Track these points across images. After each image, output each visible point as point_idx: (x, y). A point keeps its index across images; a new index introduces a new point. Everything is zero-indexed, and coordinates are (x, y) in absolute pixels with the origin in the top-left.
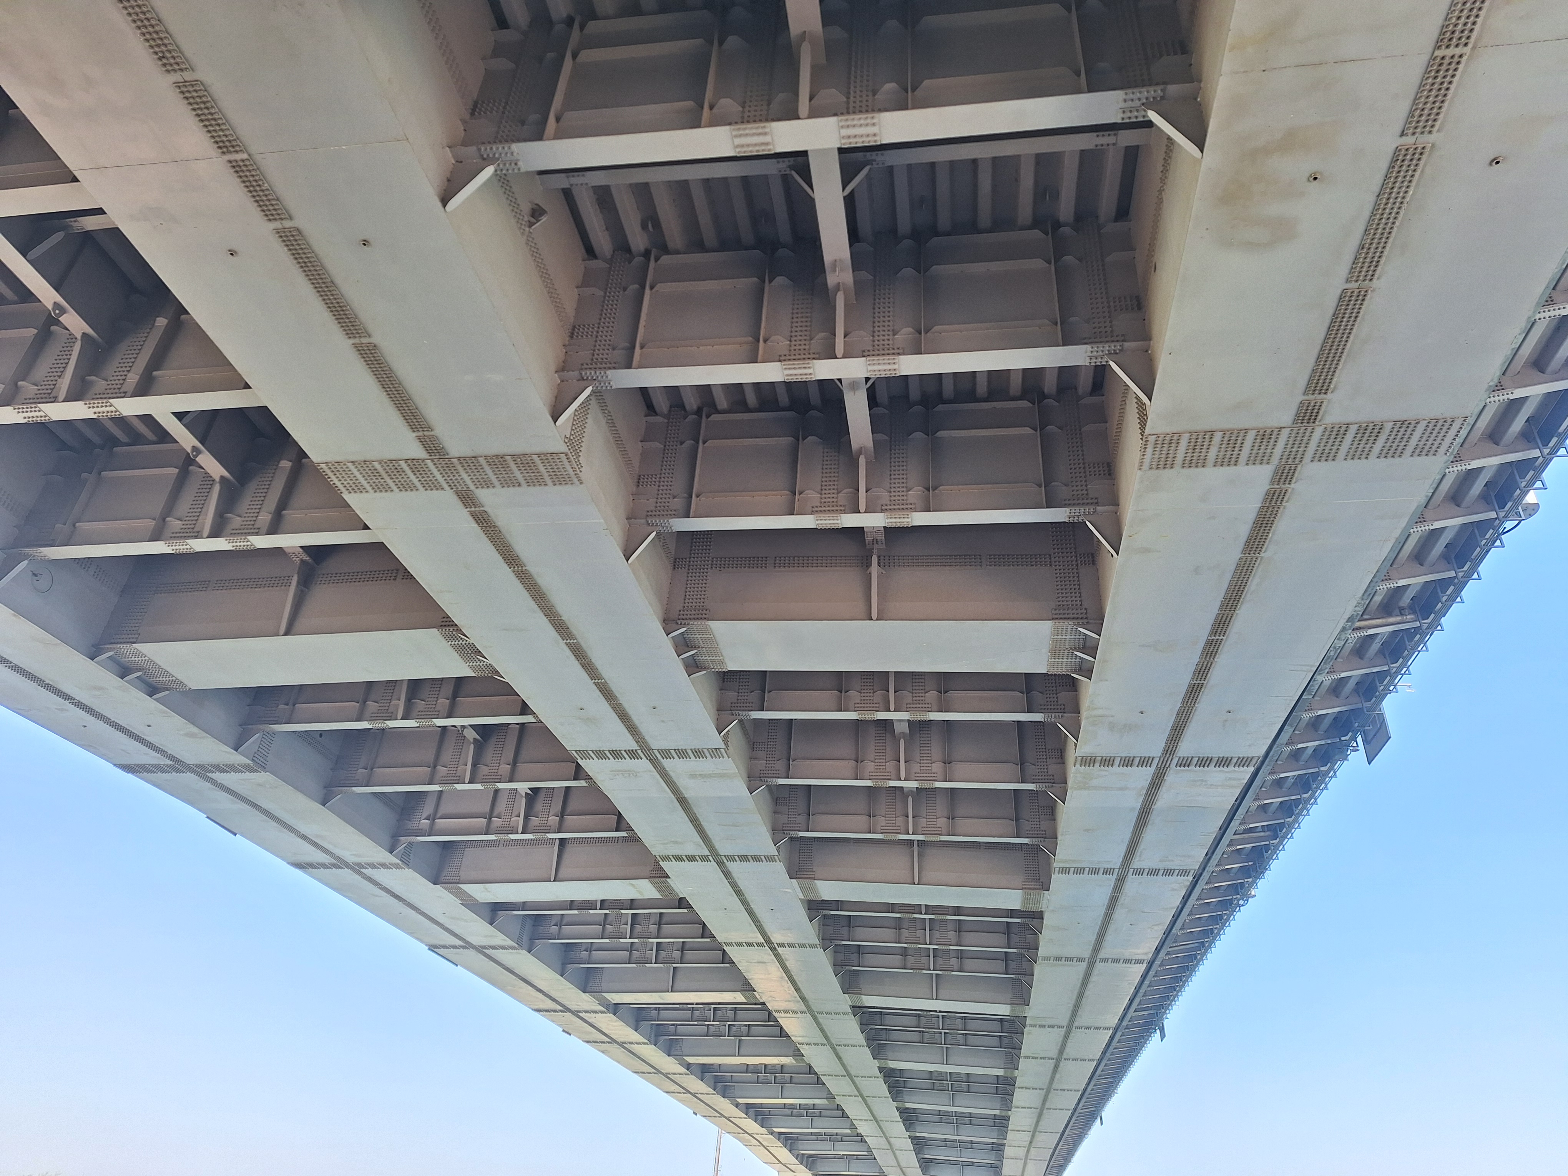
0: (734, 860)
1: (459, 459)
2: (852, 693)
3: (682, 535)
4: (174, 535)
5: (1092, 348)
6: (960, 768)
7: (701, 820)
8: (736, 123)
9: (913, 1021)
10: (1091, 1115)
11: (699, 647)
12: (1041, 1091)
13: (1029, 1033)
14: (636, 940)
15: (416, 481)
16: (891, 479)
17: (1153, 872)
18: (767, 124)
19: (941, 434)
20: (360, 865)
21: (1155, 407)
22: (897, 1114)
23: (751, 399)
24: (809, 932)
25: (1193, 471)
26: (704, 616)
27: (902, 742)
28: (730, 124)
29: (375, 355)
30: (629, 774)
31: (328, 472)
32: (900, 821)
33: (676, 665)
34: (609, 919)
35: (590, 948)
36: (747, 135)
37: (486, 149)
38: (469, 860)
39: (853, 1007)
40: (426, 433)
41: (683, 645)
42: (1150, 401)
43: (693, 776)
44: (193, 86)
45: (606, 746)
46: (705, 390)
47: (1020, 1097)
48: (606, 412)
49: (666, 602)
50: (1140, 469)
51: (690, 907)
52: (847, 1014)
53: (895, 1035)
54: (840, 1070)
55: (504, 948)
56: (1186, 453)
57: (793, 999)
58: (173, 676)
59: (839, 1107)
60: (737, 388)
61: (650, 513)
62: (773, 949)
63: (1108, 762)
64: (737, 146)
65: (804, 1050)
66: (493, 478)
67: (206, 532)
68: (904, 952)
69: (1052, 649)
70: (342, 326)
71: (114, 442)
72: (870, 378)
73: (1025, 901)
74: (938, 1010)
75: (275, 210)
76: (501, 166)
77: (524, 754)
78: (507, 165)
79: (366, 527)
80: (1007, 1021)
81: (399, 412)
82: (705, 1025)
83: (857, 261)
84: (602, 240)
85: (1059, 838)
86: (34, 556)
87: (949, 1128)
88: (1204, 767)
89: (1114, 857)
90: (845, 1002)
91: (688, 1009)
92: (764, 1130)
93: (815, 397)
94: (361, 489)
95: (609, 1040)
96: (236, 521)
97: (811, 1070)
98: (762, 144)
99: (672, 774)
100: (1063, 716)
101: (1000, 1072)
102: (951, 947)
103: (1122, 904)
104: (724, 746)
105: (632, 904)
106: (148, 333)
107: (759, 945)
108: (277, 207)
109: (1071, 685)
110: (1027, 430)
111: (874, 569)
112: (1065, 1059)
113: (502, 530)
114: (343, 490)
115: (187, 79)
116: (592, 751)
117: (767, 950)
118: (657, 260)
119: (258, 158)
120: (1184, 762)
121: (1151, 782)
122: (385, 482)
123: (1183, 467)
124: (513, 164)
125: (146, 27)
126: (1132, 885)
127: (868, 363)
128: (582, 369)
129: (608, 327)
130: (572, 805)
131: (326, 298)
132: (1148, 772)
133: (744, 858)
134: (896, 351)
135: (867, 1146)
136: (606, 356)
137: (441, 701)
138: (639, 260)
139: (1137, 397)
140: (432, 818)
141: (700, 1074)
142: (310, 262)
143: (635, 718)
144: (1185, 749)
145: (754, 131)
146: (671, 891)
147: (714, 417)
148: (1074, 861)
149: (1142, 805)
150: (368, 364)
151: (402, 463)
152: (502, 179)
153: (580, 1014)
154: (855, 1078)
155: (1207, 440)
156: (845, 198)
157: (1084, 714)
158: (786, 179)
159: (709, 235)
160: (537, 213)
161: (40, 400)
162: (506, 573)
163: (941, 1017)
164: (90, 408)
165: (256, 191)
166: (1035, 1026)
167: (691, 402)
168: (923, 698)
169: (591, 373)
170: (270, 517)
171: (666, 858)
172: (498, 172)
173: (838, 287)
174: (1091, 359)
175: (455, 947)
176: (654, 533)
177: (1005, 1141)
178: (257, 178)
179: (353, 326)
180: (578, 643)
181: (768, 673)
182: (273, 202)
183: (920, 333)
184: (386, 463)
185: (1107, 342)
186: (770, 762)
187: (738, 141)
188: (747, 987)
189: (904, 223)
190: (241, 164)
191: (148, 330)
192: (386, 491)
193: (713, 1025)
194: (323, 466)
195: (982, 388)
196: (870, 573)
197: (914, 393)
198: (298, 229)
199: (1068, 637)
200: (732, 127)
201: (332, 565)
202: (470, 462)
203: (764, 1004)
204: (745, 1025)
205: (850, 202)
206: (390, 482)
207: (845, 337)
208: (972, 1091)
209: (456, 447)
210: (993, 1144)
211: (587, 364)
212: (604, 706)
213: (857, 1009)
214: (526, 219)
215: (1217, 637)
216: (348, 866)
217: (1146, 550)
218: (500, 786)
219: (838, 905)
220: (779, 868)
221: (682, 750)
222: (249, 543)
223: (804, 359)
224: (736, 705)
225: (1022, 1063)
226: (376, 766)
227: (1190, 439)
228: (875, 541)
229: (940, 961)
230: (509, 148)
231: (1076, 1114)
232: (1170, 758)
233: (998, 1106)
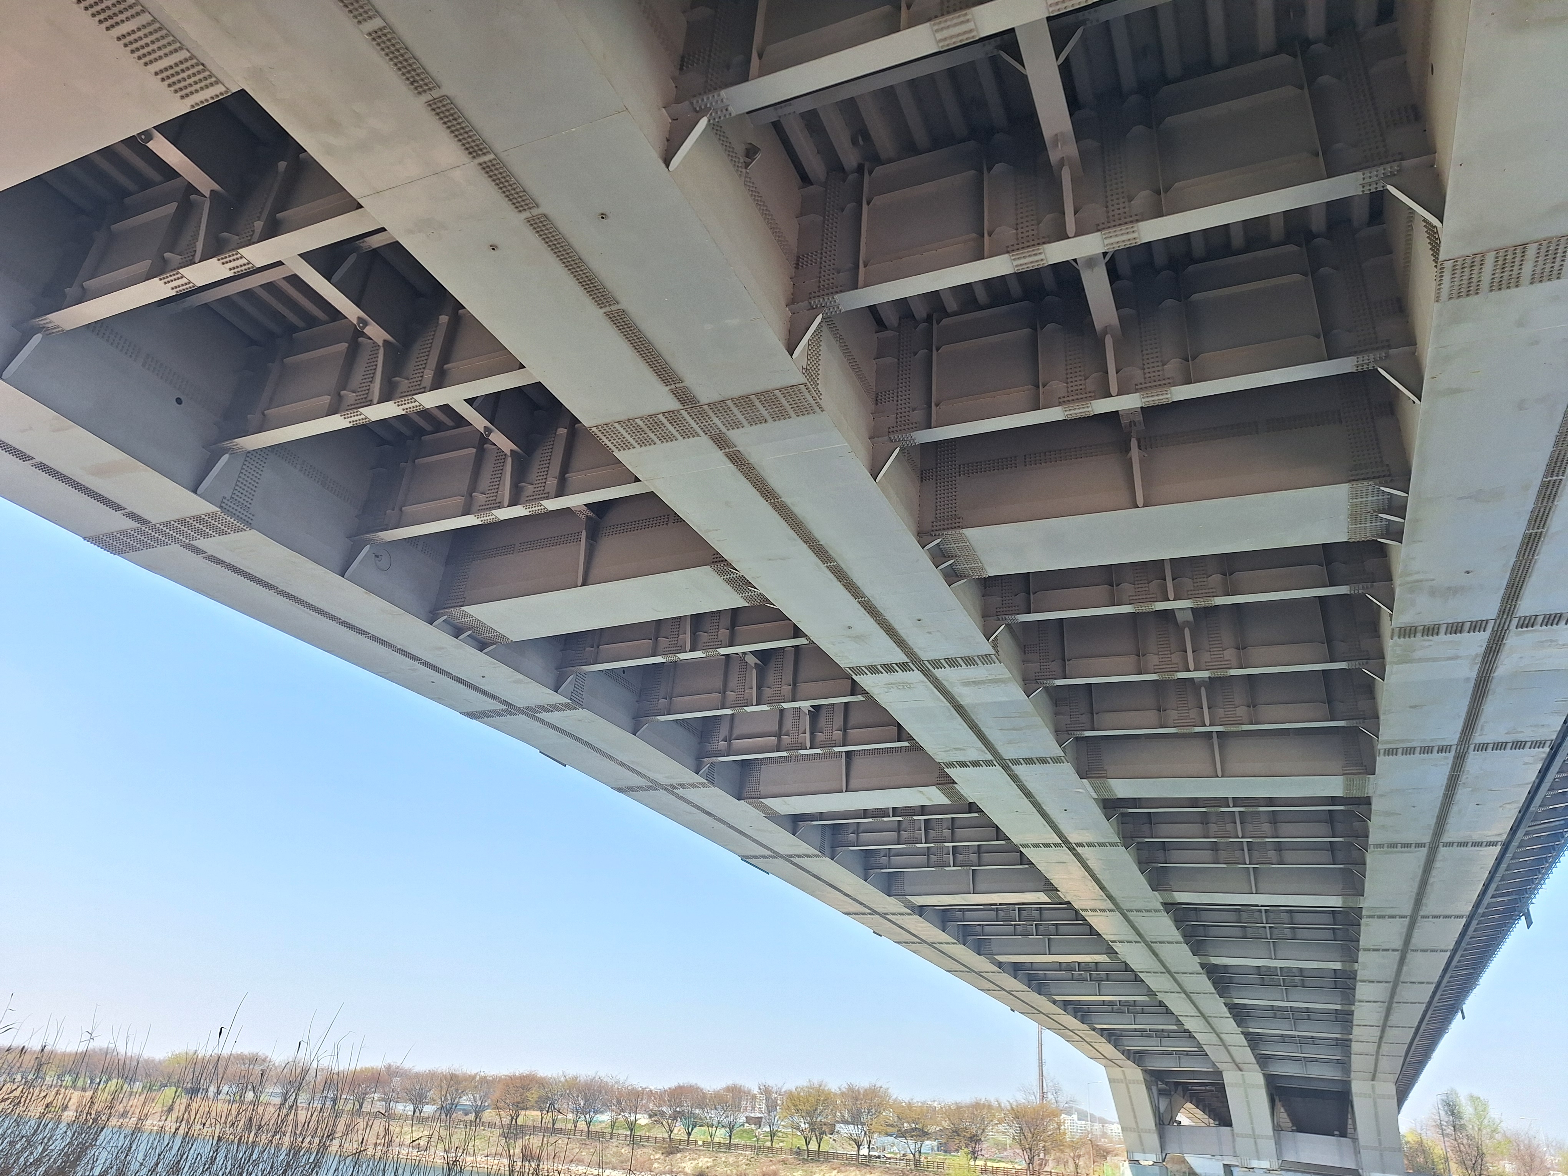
0: (1020, 763)
1: (709, 405)
2: (1125, 586)
3: (925, 447)
4: (481, 508)
5: (1364, 174)
6: (1256, 653)
7: (980, 726)
8: (936, 17)
9: (1232, 916)
10: (1450, 1008)
11: (956, 556)
12: (1387, 985)
13: (1367, 925)
14: (932, 845)
15: (674, 431)
16: (1143, 356)
17: (1500, 746)
18: (967, 11)
19: (1195, 297)
20: (672, 786)
21: (1448, 229)
22: (1225, 1009)
23: (982, 296)
24: (1107, 830)
25: (1505, 292)
26: (958, 524)
27: (1187, 631)
28: (930, 20)
29: (625, 320)
30: (904, 686)
31: (599, 434)
32: (1193, 713)
33: (935, 577)
34: (903, 826)
35: (889, 854)
36: (948, 27)
37: (698, 102)
38: (766, 777)
39: (1165, 904)
40: (677, 385)
41: (939, 556)
42: (1442, 223)
43: (967, 684)
44: (441, 101)
45: (878, 661)
46: (934, 297)
47: (1362, 991)
48: (838, 336)
49: (917, 516)
50: (1437, 301)
51: (980, 811)
52: (1159, 911)
53: (1214, 931)
54: (1158, 967)
55: (808, 856)
56: (1494, 274)
57: (1100, 897)
58: (497, 632)
59: (1161, 1004)
60: (967, 288)
61: (892, 429)
62: (1072, 849)
63: (1431, 630)
64: (940, 41)
65: (1117, 947)
66: (741, 418)
67: (506, 503)
68: (1215, 847)
69: (1351, 515)
70: (594, 298)
71: (421, 432)
72: (1107, 253)
73: (1347, 787)
74: (1260, 904)
75: (523, 201)
76: (713, 114)
77: (802, 676)
78: (719, 113)
79: (637, 480)
80: (1339, 912)
81: (651, 369)
82: (1012, 925)
83: (1080, 131)
84: (815, 165)
85: (1382, 717)
86: (374, 540)
87: (1285, 1024)
88: (1552, 625)
89: (1451, 734)
90: (1155, 899)
91: (992, 910)
92: (1085, 1027)
93: (1049, 282)
94: (628, 446)
95: (919, 941)
96: (529, 489)
97: (1127, 968)
98: (965, 33)
99: (945, 683)
100: (1372, 586)
101: (1338, 966)
102: (1268, 840)
103: (1464, 783)
104: (994, 653)
105: (923, 810)
106: (434, 331)
107: (1056, 845)
108: (524, 198)
109: (1382, 551)
110: (1297, 277)
111: (1135, 453)
112: (1412, 950)
113: (755, 466)
114: (614, 448)
115: (435, 97)
116: (865, 667)
117: (1065, 850)
118: (870, 173)
119: (503, 156)
120: (1526, 622)
121: (1487, 648)
122: (648, 436)
123: (1491, 291)
124: (724, 111)
125: (397, 57)
126: (1474, 762)
127: (1104, 236)
128: (810, 298)
129: (831, 251)
130: (854, 719)
131: (576, 274)
132: (1482, 638)
133: (1029, 761)
134: (1134, 218)
135: (1196, 1042)
136: (831, 281)
137: (721, 631)
138: (853, 177)
139: (1425, 220)
140: (728, 739)
141: (1012, 973)
142: (559, 243)
143: (902, 632)
144: (1526, 606)
145: (955, 21)
146: (960, 797)
147: (945, 321)
148: (1402, 741)
149: (1478, 674)
150: (620, 329)
151: (660, 416)
152: (715, 127)
153: (888, 916)
154: (1175, 975)
155: (1519, 255)
156: (1059, 66)
157: (1397, 581)
158: (994, 61)
159: (920, 135)
160: (751, 152)
161: (359, 405)
162: (763, 505)
163: (1263, 911)
164: (398, 405)
165: (505, 187)
166: (1372, 917)
167: (920, 312)
168: (1205, 583)
169: (819, 301)
170: (556, 481)
171: (951, 765)
172: (711, 122)
173: (1062, 163)
174: (1363, 187)
175: (764, 857)
176: (898, 448)
177: (1351, 1037)
178: (504, 175)
179: (602, 296)
180: (838, 565)
181: (1031, 575)
182: (521, 194)
183: (1159, 194)
184: (646, 418)
185: (1382, 164)
186: (1045, 664)
187: (939, 36)
188: (1048, 887)
189: (1128, 78)
190: (490, 164)
191: (434, 329)
192: (650, 444)
193: (1019, 925)
194: (594, 429)
195: (1238, 240)
196: (1131, 458)
197: (1160, 259)
198: (545, 216)
199: (1370, 499)
200: (932, 23)
201: (613, 517)
202: (719, 406)
203: (1069, 903)
204: (1053, 925)
205: (1065, 70)
206: (652, 435)
207: (1075, 214)
208: (1306, 985)
209: (705, 394)
210: (1337, 1039)
211: (815, 293)
212: (870, 624)
213: (1169, 906)
214: (742, 160)
215: (1555, 478)
216: (662, 787)
217: (1453, 392)
218: (785, 705)
219: (1136, 802)
220: (1067, 769)
221: (952, 659)
222: (542, 507)
223: (1034, 245)
224: (1001, 609)
225: (1362, 957)
226: (675, 695)
227: (1497, 258)
228: (1132, 423)
229: (1256, 854)
230: (719, 95)
231: (1432, 1008)
232: (1509, 619)
233: (1339, 1000)
